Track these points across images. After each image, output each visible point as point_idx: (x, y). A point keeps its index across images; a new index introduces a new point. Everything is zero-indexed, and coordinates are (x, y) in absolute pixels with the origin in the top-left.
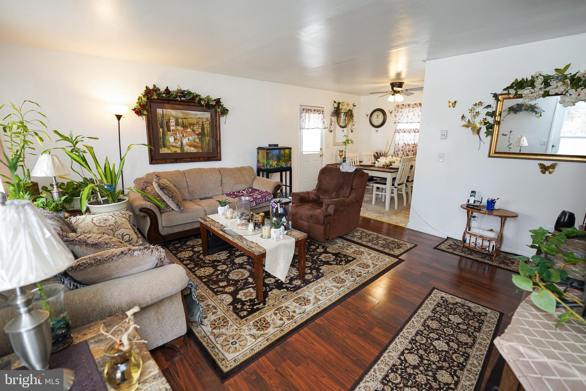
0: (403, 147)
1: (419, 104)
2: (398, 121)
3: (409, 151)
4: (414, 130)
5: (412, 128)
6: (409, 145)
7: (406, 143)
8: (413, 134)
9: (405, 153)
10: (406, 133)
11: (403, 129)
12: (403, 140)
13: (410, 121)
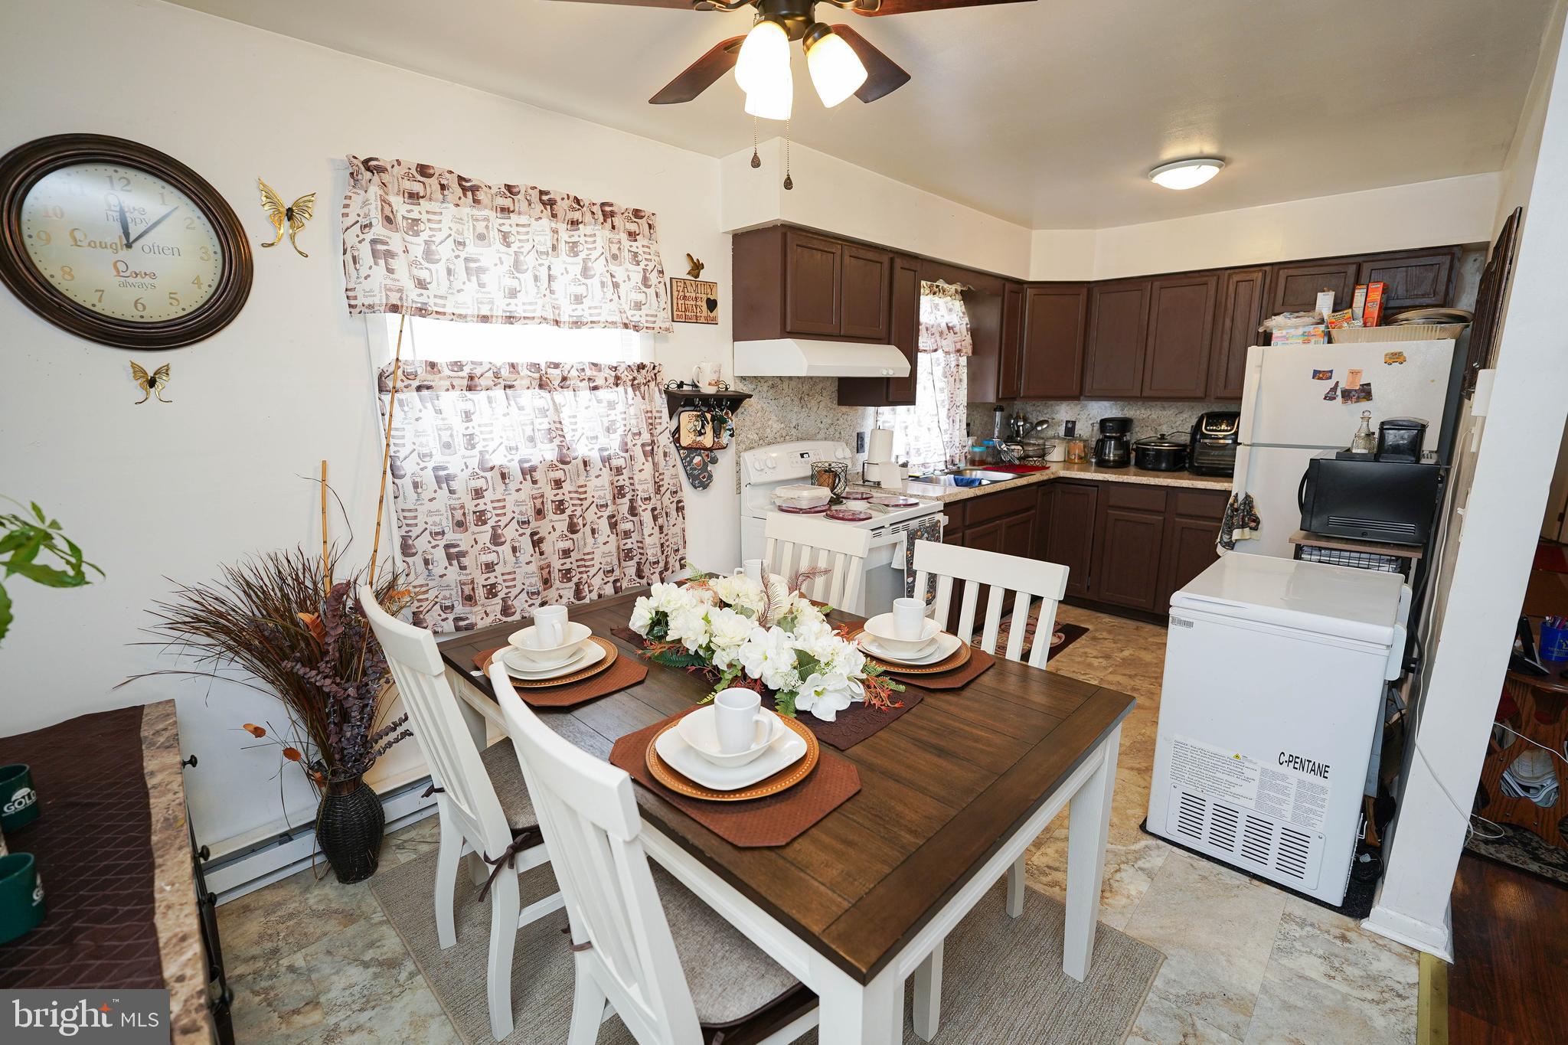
0: (478, 493)
1: (535, 194)
2: (413, 295)
3: (540, 513)
4: (536, 367)
5: (522, 359)
6: (528, 472)
7: (497, 459)
8: (531, 399)
9: (510, 533)
10: (480, 397)
11: (458, 366)
12: (471, 443)
13: (501, 306)
